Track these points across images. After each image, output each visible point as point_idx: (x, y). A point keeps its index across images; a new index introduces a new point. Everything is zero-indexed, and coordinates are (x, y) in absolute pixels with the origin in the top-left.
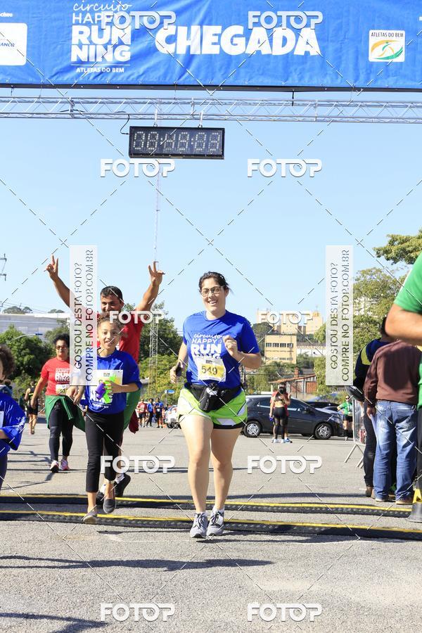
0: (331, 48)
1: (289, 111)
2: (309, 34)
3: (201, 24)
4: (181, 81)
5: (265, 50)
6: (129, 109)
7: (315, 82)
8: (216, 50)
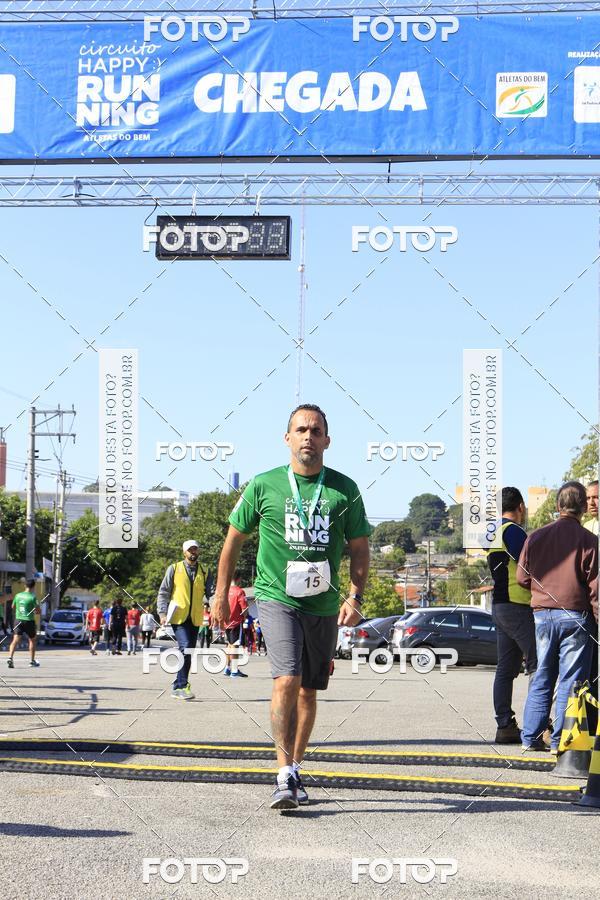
0: (442, 100)
1: (383, 190)
2: (410, 80)
3: (258, 70)
4: (230, 151)
5: (348, 103)
7: (420, 149)
8: (279, 106)
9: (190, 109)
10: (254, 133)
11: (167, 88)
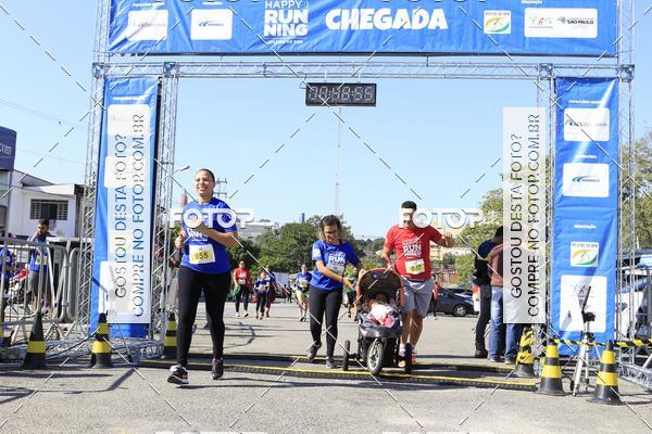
0: (456, 23)
1: (425, 70)
2: (439, 14)
3: (359, 8)
4: (344, 49)
5: (407, 26)
6: (306, 70)
7: (443, 50)
8: (370, 26)
9: (323, 27)
10: (357, 40)
11: (311, 16)
